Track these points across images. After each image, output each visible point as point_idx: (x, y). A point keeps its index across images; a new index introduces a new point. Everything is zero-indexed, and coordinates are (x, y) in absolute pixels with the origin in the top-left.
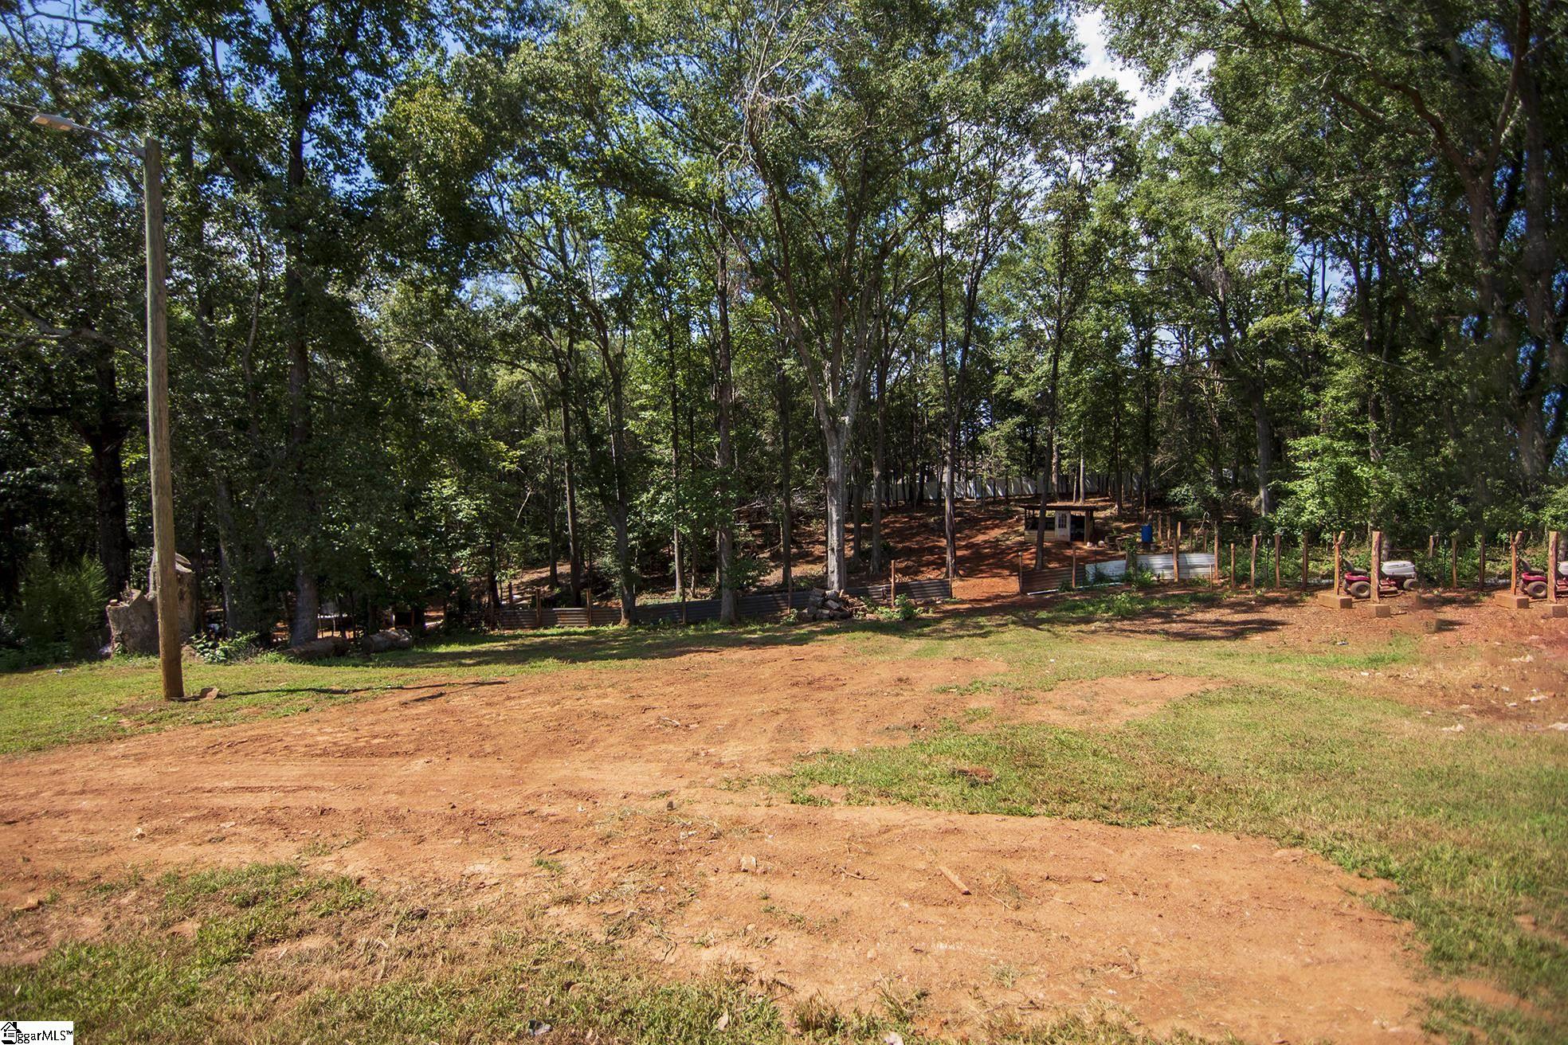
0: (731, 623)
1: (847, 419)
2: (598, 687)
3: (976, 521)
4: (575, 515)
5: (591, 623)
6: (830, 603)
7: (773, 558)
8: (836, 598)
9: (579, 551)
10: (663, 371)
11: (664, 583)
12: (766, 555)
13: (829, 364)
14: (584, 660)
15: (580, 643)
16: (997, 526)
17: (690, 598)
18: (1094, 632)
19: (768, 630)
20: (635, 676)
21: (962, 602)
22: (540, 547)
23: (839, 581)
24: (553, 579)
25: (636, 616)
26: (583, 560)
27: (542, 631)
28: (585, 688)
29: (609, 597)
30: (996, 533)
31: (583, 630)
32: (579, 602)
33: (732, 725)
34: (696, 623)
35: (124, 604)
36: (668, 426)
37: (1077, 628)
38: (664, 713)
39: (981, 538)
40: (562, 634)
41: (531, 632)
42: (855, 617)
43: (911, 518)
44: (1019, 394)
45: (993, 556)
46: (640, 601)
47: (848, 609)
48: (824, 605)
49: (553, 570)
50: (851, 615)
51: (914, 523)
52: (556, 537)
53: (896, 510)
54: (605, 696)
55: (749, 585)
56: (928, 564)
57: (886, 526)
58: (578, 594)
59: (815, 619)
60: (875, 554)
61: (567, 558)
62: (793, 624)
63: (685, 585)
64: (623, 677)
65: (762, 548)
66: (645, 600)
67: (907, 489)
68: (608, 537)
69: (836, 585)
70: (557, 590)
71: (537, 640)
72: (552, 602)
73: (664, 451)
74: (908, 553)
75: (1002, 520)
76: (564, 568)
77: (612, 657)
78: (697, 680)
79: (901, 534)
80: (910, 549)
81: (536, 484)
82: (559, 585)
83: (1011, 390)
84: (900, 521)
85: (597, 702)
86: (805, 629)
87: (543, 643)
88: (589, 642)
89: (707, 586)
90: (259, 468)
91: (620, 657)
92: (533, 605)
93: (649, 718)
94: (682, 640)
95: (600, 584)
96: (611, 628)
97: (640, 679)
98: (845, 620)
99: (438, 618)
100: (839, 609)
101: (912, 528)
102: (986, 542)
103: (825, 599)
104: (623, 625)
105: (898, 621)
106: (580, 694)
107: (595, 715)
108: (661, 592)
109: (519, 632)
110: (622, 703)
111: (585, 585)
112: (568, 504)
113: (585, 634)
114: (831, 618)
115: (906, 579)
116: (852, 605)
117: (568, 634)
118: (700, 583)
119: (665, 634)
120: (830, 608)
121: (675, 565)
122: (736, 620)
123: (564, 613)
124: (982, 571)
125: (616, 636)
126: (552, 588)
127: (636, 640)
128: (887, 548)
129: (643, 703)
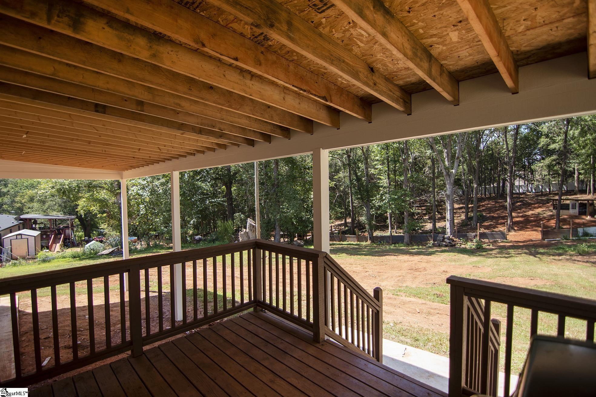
0: (408, 245)
1: (454, 171)
2: (356, 264)
3: (530, 204)
4: (352, 203)
5: (358, 241)
6: (446, 240)
7: (430, 219)
8: (449, 238)
9: (354, 214)
10: (384, 152)
11: (384, 227)
12: (427, 217)
13: (446, 151)
14: (354, 255)
15: (354, 248)
16: (540, 207)
17: (394, 234)
18: (560, 260)
19: (420, 249)
20: (366, 262)
21: (511, 242)
22: (341, 213)
23: (451, 232)
24: (346, 224)
25: (374, 239)
26: (356, 217)
27: (342, 243)
28: (352, 264)
29: (364, 232)
30: (539, 210)
31: (355, 243)
32: (354, 233)
33: (387, 278)
34: (395, 243)
35: (242, 233)
36: (385, 172)
37: (554, 257)
38: (371, 273)
39: (530, 213)
40: (348, 244)
41: (338, 243)
42: (456, 246)
43: (496, 202)
44: (552, 146)
45: (534, 221)
46: (375, 234)
47: (453, 243)
48: (443, 241)
49: (346, 221)
50: (455, 245)
51: (497, 205)
52: (346, 209)
53: (490, 199)
54: (357, 267)
55: (418, 229)
56: (501, 224)
57: (483, 206)
58: (354, 230)
59: (439, 246)
60: (474, 219)
61: (350, 217)
62: (430, 247)
63: (392, 228)
64: (363, 262)
65: (425, 214)
66: (377, 233)
67: (496, 189)
68: (364, 210)
69: (449, 233)
70: (347, 228)
71: (340, 246)
72: (344, 233)
73: (384, 181)
74: (492, 218)
75: (544, 204)
76: (349, 220)
77: (363, 254)
78: (383, 265)
79: (490, 210)
80: (493, 217)
81: (340, 191)
82: (347, 226)
83: (548, 145)
84: (491, 204)
85: (355, 269)
86: (435, 249)
87: (342, 247)
88: (357, 248)
89: (401, 229)
90: (267, 195)
91: (365, 255)
92: (339, 233)
93: (367, 274)
94: (388, 250)
95: (361, 227)
96: (364, 243)
97: (367, 263)
98: (452, 247)
99: (310, 235)
100: (450, 243)
101: (496, 207)
102: (532, 214)
103: (444, 238)
104: (369, 242)
105: (474, 249)
106: (350, 266)
107: (354, 272)
108: (383, 231)
109: (334, 242)
110: (361, 269)
111: (356, 227)
112: (350, 199)
113: (356, 245)
114: (446, 246)
115: (486, 231)
116: (456, 241)
117: (350, 244)
118: (399, 228)
119: (383, 247)
120: (446, 242)
121: (389, 221)
122: (410, 243)
123: (349, 237)
124: (527, 228)
125: (366, 247)
126: (345, 227)
127: (372, 249)
128: (482, 216)
129: (366, 270)
